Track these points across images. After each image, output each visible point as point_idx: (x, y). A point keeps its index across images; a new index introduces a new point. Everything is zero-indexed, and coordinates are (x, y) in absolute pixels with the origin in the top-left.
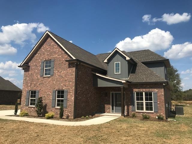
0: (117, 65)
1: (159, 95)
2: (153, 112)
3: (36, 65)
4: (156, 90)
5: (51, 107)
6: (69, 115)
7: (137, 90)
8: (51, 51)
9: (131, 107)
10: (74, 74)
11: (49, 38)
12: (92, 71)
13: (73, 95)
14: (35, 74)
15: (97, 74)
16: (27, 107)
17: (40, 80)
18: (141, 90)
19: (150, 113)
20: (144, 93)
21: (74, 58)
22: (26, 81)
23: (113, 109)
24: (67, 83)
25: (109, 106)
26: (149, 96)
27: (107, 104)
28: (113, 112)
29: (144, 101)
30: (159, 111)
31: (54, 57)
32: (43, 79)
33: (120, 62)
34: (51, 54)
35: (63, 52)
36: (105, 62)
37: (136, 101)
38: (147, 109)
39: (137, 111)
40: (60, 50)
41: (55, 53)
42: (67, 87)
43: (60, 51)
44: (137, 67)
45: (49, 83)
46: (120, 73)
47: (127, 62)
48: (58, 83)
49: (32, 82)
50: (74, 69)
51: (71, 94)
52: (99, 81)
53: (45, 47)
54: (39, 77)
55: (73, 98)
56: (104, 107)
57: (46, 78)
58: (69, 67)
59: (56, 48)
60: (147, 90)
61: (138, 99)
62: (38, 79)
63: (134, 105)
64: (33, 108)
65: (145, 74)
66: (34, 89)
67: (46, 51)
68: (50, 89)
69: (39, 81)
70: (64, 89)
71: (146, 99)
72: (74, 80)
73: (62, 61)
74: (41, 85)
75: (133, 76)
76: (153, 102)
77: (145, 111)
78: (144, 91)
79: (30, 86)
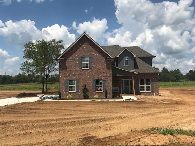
2: (151, 92)
3: (73, 59)
5: (92, 91)
8: (88, 49)
13: (111, 83)
14: (73, 67)
18: (143, 78)
20: (145, 80)
21: (112, 57)
26: (148, 82)
29: (145, 85)
30: (155, 91)
31: (91, 54)
33: (128, 58)
37: (140, 85)
38: (147, 90)
41: (92, 51)
45: (88, 74)
46: (128, 66)
47: (134, 59)
48: (97, 74)
49: (71, 73)
57: (84, 70)
60: (147, 78)
65: (144, 67)
66: (73, 78)
68: (89, 78)
69: (78, 72)
76: (151, 85)
79: (69, 76)
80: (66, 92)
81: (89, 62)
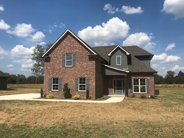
0: (119, 58)
1: (150, 81)
2: (146, 93)
3: (57, 57)
4: (148, 78)
5: (74, 90)
6: (92, 96)
7: (134, 78)
8: (72, 46)
9: (129, 90)
10: (94, 65)
11: (69, 35)
12: (101, 63)
13: (95, 82)
14: (56, 65)
15: (105, 65)
16: (50, 91)
17: (63, 70)
18: (138, 78)
19: (144, 94)
20: (139, 80)
21: (95, 54)
22: (47, 69)
23: (115, 91)
24: (88, 73)
25: (112, 89)
26: (143, 82)
27: (110, 88)
28: (115, 94)
29: (139, 86)
30: (151, 92)
31: (75, 51)
32: (65, 69)
33: (121, 56)
34: (72, 48)
35: (84, 48)
36: (108, 55)
37: (133, 86)
38: (141, 91)
39: (134, 93)
40: (81, 46)
41: (76, 48)
42: (88, 76)
44: (132, 60)
45: (71, 72)
46: (121, 64)
47: (126, 56)
48: (80, 72)
49: (54, 71)
50: (94, 62)
51: (92, 80)
52: (107, 70)
53: (66, 42)
54: (61, 67)
55: (94, 84)
56: (108, 90)
57: (68, 68)
58: (90, 60)
59: (77, 44)
60: (142, 78)
61: (134, 84)
62: (60, 69)
63: (132, 88)
65: (139, 66)
67: (66, 45)
68: (72, 76)
69: (61, 70)
70: (86, 77)
71: (141, 84)
72: (95, 71)
73: (83, 55)
74: (64, 74)
75: (130, 67)
76: (146, 86)
77: (140, 92)
78: (139, 78)
79: (52, 74)
80: (49, 90)
81: (72, 60)
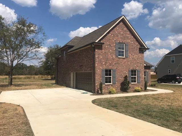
3: (110, 45)
8: (124, 35)
10: (143, 58)
14: (109, 54)
22: (99, 59)
24: (139, 65)
31: (127, 41)
32: (118, 60)
34: (124, 38)
41: (128, 38)
42: (139, 68)
43: (132, 38)
45: (124, 63)
48: (132, 64)
49: (107, 61)
51: (142, 73)
53: (118, 29)
54: (114, 57)
57: (121, 59)
62: (113, 59)
64: (110, 86)
66: (110, 67)
67: (119, 33)
68: (126, 68)
69: (115, 61)
73: (134, 47)
79: (105, 64)
81: (124, 50)
